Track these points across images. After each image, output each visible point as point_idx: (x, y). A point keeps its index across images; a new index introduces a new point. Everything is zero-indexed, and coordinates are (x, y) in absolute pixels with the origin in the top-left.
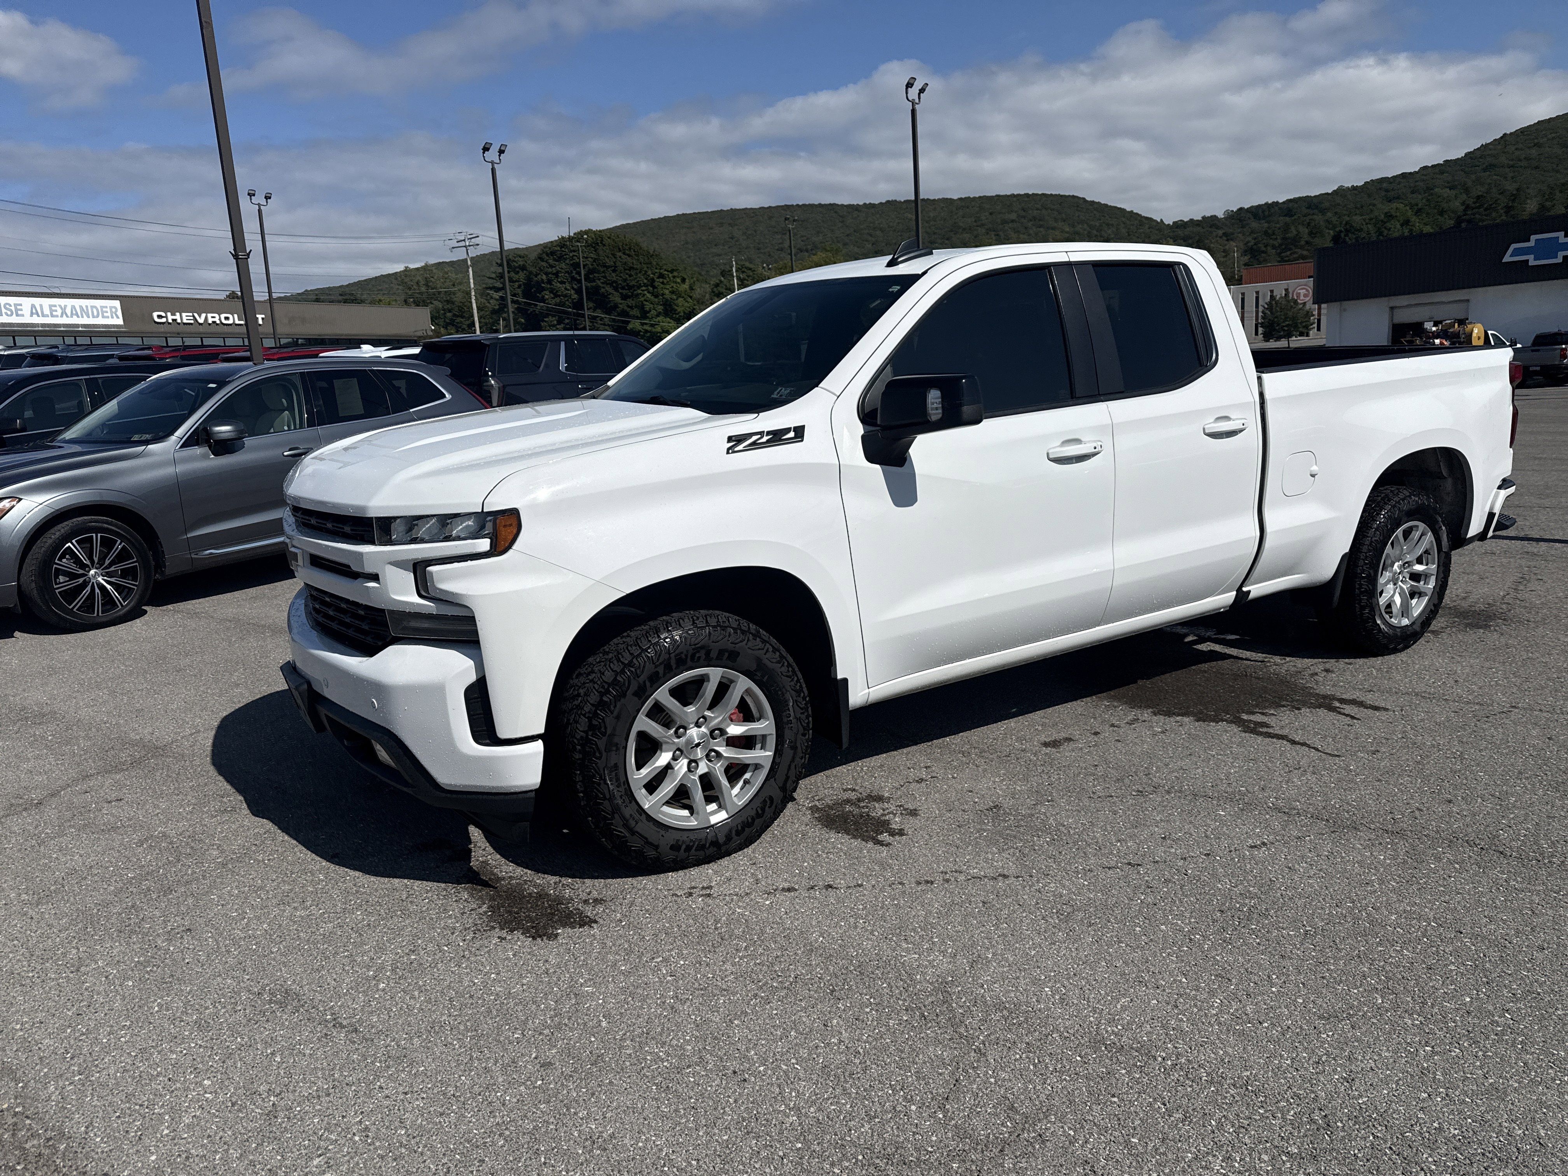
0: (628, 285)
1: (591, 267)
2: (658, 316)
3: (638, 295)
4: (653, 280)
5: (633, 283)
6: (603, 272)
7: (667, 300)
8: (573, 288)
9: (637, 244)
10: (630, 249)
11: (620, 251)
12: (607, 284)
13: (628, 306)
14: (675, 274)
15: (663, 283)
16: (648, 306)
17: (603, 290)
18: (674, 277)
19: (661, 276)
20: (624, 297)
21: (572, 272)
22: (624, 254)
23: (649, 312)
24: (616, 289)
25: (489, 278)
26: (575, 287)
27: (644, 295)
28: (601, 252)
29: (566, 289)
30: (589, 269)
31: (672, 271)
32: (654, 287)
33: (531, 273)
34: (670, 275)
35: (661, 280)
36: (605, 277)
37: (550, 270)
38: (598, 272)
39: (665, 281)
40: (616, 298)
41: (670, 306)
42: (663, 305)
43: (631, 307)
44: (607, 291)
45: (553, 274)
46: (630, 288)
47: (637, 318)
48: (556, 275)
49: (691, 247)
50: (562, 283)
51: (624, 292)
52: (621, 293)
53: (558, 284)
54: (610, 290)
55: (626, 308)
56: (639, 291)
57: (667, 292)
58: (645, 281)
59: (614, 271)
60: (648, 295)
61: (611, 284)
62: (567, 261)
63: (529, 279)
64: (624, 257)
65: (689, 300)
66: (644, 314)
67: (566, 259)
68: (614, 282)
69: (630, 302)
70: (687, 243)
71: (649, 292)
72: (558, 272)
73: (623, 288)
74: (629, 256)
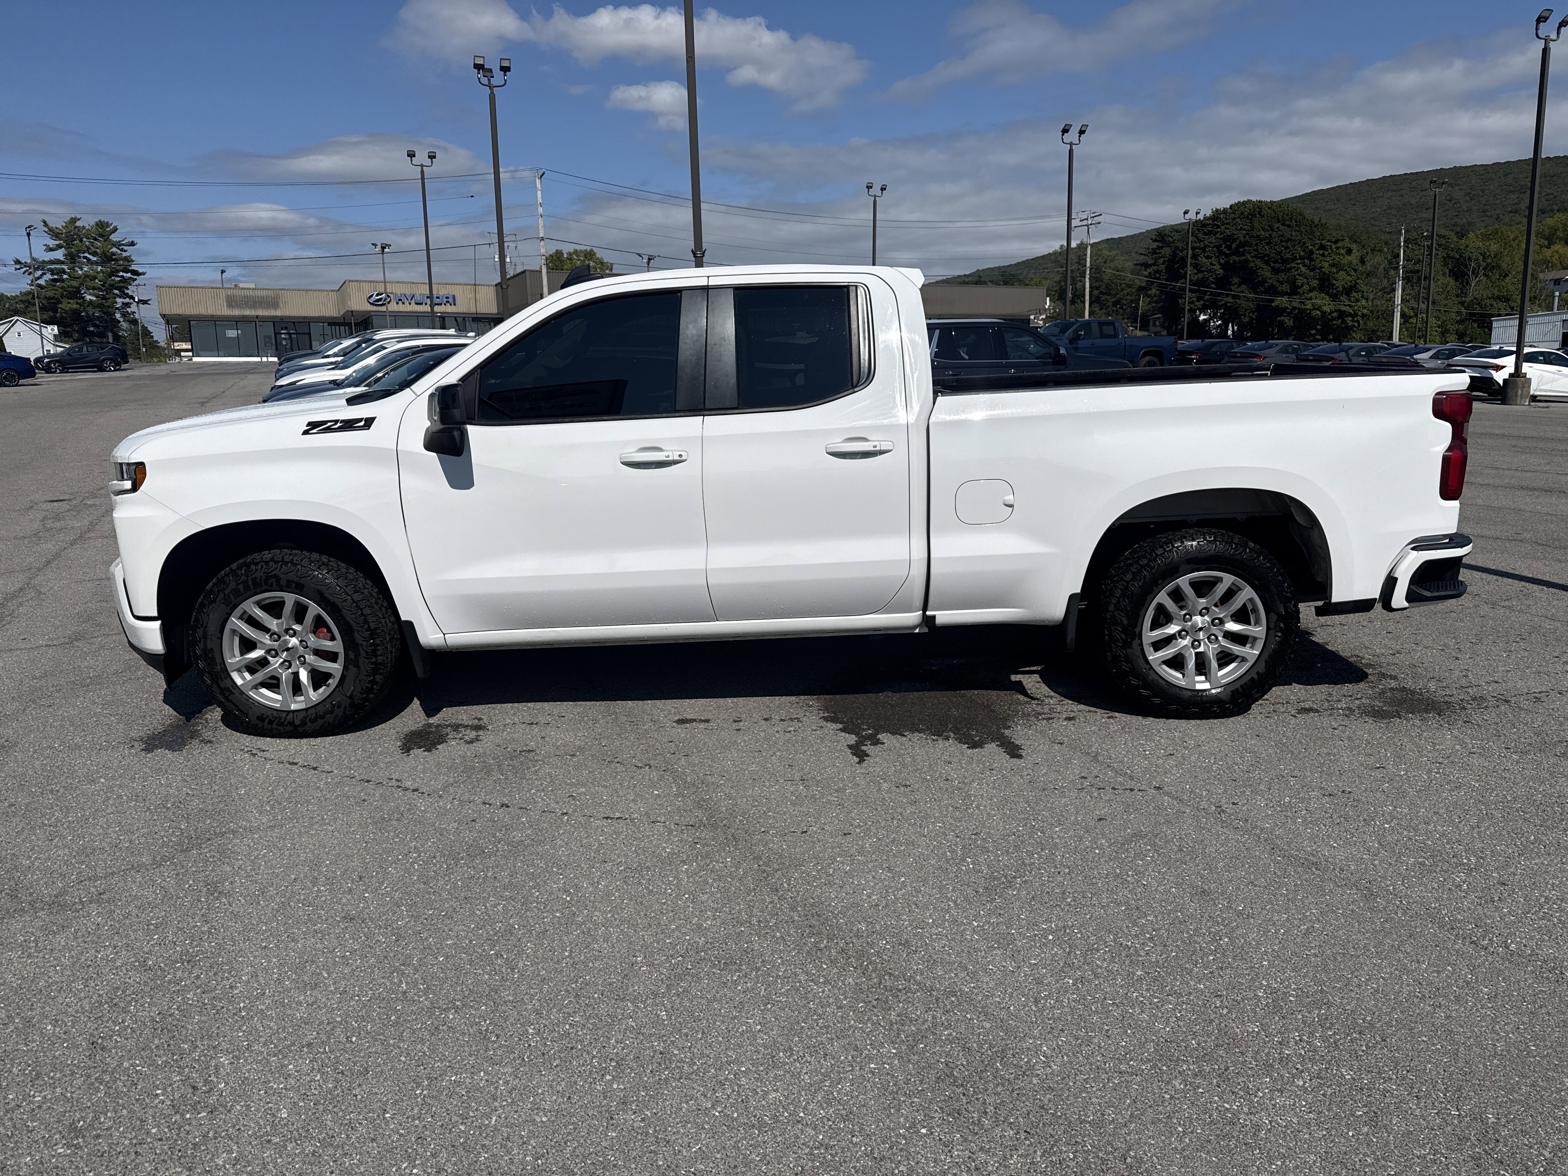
0: (1282, 258)
1: (1242, 239)
2: (1310, 291)
3: (1291, 268)
4: (1312, 252)
5: (1288, 256)
6: (1256, 245)
7: (1324, 274)
8: (1219, 263)
9: (1301, 214)
10: (1291, 219)
11: (1279, 221)
12: (1258, 258)
13: (1279, 281)
14: (1340, 244)
15: (1323, 255)
16: (1300, 281)
17: (1252, 264)
18: (1337, 248)
19: (1322, 247)
20: (1276, 271)
21: (1220, 246)
22: (1283, 225)
23: (1300, 287)
24: (1267, 263)
25: (1141, 254)
26: (1222, 261)
27: (1298, 268)
28: (1256, 224)
29: (1211, 264)
30: (1241, 242)
31: (1336, 242)
32: (1311, 260)
33: (1177, 248)
34: (1334, 246)
35: (1321, 252)
36: (1256, 250)
37: (1198, 245)
38: (1250, 245)
39: (1326, 253)
40: (1266, 272)
41: (1328, 280)
42: (1319, 279)
43: (1281, 283)
44: (1256, 265)
45: (1200, 249)
46: (1285, 261)
47: (1286, 294)
48: (1204, 249)
49: (1394, 212)
50: (1207, 257)
51: (1277, 266)
52: (1273, 268)
53: (1204, 260)
54: (1259, 263)
55: (1275, 283)
56: (1293, 265)
57: (1326, 265)
58: (1302, 253)
59: (1268, 244)
60: (1303, 269)
61: (1262, 258)
62: (1218, 235)
63: (1174, 255)
64: (1282, 228)
65: (1353, 273)
66: (1294, 290)
67: (1217, 233)
68: (1268, 255)
69: (1282, 276)
70: (1390, 208)
71: (1304, 266)
72: (1206, 247)
73: (1276, 262)
74: (1289, 226)
